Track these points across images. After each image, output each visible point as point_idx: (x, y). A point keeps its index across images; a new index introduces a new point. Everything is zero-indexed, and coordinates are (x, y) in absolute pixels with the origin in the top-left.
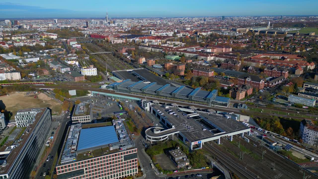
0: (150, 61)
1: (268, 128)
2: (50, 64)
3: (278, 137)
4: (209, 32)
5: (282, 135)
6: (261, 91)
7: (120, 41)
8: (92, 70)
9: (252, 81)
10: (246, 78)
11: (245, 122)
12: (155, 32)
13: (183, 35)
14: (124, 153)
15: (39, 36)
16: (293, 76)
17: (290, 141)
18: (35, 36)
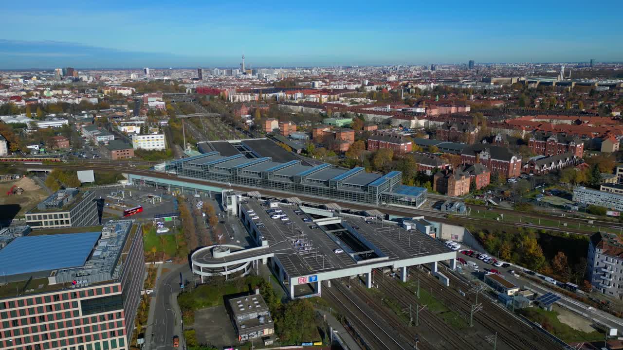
0: (284, 125)
1: (506, 254)
2: (84, 130)
3: (527, 275)
4: (432, 84)
5: (539, 273)
6: (513, 181)
7: (248, 98)
8: (155, 138)
9: (492, 160)
10: (479, 152)
11: (454, 241)
12: (324, 84)
13: (377, 89)
15: (96, 91)
16: (596, 155)
17: (558, 287)
18: (88, 90)
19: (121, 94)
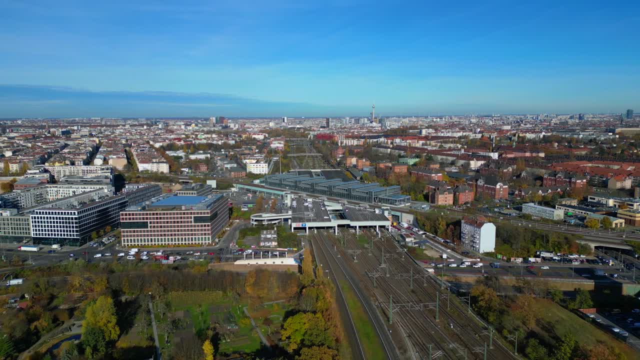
0: (359, 161)
2: (219, 161)
4: (543, 133)
5: (438, 236)
7: (355, 142)
8: (261, 166)
9: (485, 185)
14: (194, 213)
15: (237, 136)
16: (601, 191)
18: (231, 135)
19: (254, 138)
